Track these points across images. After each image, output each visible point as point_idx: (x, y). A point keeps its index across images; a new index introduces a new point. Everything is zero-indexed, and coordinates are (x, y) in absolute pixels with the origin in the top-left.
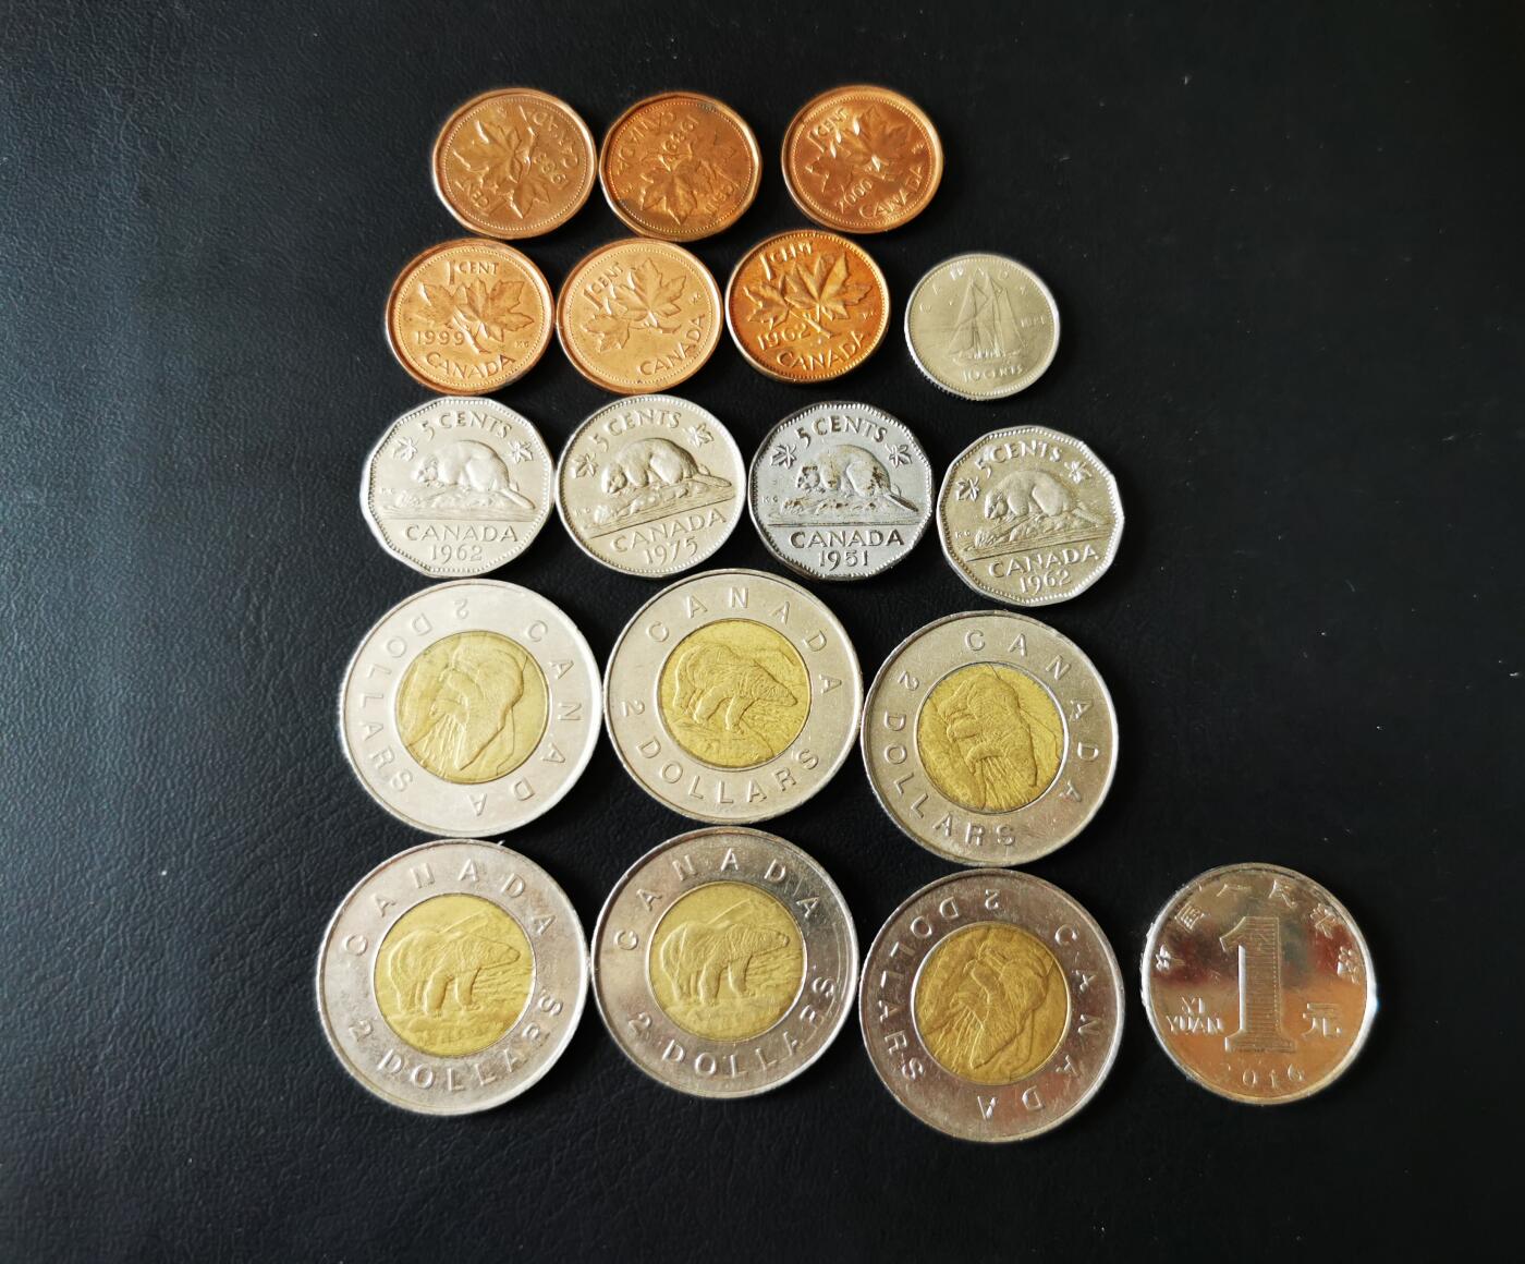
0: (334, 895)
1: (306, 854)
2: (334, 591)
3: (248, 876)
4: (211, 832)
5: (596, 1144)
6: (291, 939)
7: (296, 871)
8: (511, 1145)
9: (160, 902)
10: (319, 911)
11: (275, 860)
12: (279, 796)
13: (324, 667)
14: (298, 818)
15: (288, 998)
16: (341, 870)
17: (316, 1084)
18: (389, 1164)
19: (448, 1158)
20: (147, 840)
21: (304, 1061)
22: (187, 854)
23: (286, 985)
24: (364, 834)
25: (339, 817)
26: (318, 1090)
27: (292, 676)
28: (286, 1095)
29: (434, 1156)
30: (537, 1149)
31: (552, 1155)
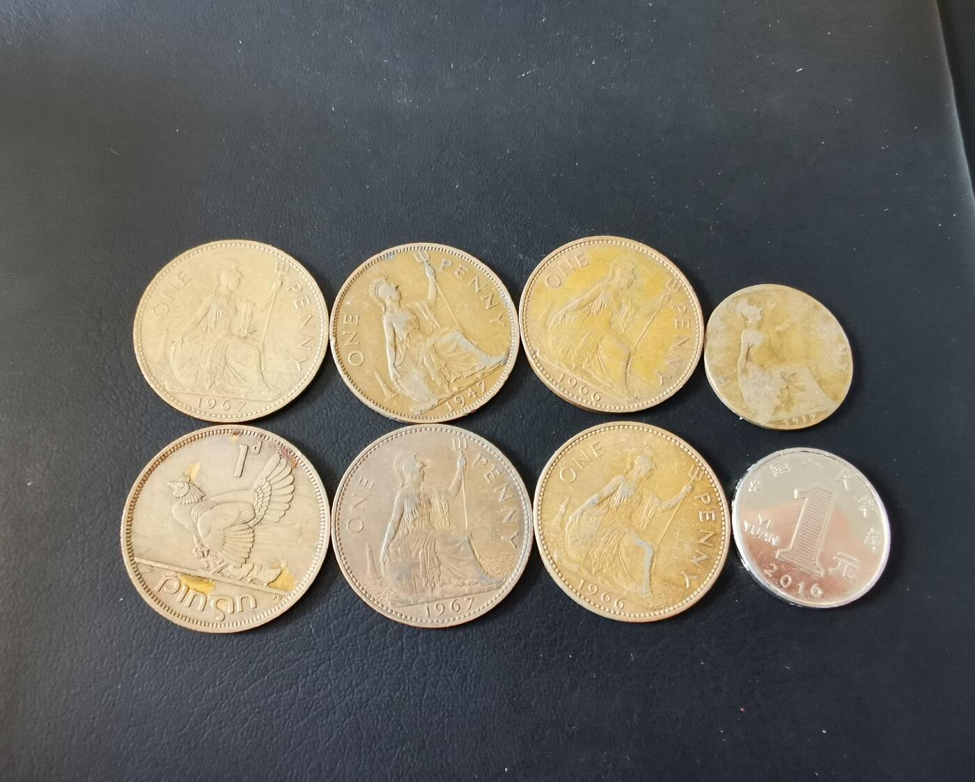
1: (129, 472)
3: (89, 486)
4: (63, 457)
5: (330, 673)
7: (122, 483)
8: (271, 672)
9: (26, 504)
19: (225, 683)
20: (18, 462)
26: (133, 636)
28: (111, 638)
29: (215, 681)
30: (288, 676)
31: (299, 680)
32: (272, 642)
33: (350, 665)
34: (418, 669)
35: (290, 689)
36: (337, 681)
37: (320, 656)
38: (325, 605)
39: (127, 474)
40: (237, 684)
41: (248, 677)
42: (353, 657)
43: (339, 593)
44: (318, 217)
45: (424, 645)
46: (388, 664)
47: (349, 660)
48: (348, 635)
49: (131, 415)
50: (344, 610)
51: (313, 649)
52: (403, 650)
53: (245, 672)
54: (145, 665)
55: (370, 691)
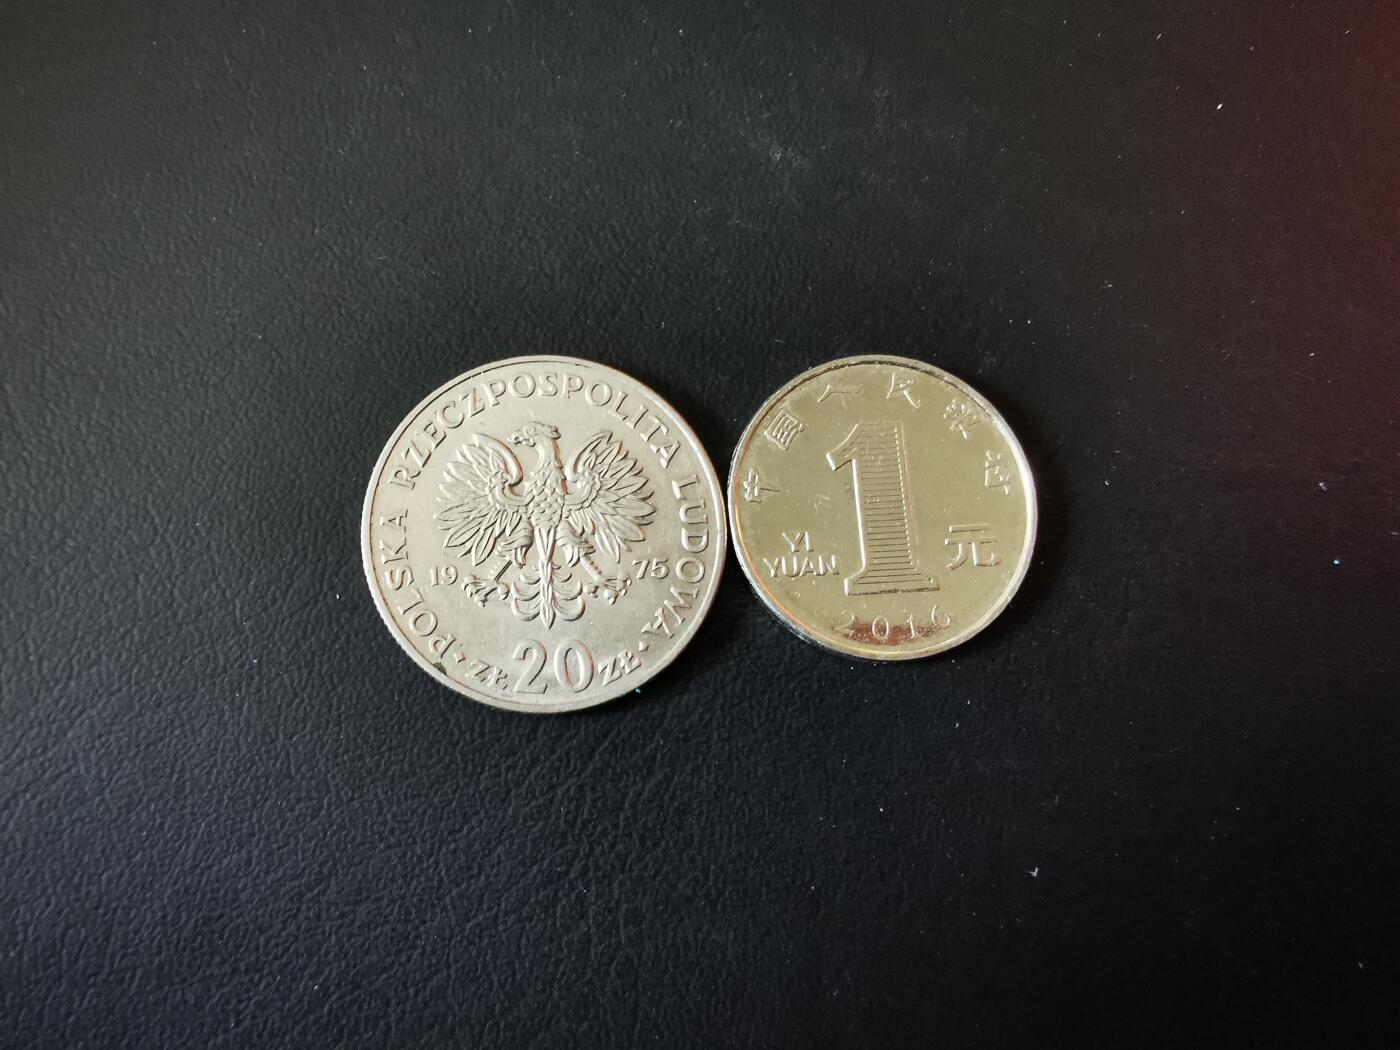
5: (450, 991)
6: (19, 734)
7: (22, 641)
8: (334, 997)
10: (56, 692)
15: (17, 815)
16: (83, 638)
17: (59, 929)
18: (165, 1036)
19: (247, 1022)
21: (43, 900)
23: (15, 796)
24: (113, 587)
26: (62, 941)
28: (18, 948)
29: (227, 1021)
30: (370, 1004)
31: (390, 1010)
32: (334, 938)
33: (489, 976)
34: (619, 975)
35: (375, 1027)
36: (464, 1007)
37: (430, 960)
38: (432, 860)
39: (32, 625)
40: (269, 1025)
41: (290, 1009)
42: (495, 958)
43: (458, 836)
44: (375, 98)
45: (631, 927)
46: (561, 968)
47: (485, 965)
48: (481, 917)
49: (33, 508)
50: (469, 868)
51: (414, 947)
52: (589, 940)
53: (284, 1000)
54: (87, 998)
55: (529, 1023)
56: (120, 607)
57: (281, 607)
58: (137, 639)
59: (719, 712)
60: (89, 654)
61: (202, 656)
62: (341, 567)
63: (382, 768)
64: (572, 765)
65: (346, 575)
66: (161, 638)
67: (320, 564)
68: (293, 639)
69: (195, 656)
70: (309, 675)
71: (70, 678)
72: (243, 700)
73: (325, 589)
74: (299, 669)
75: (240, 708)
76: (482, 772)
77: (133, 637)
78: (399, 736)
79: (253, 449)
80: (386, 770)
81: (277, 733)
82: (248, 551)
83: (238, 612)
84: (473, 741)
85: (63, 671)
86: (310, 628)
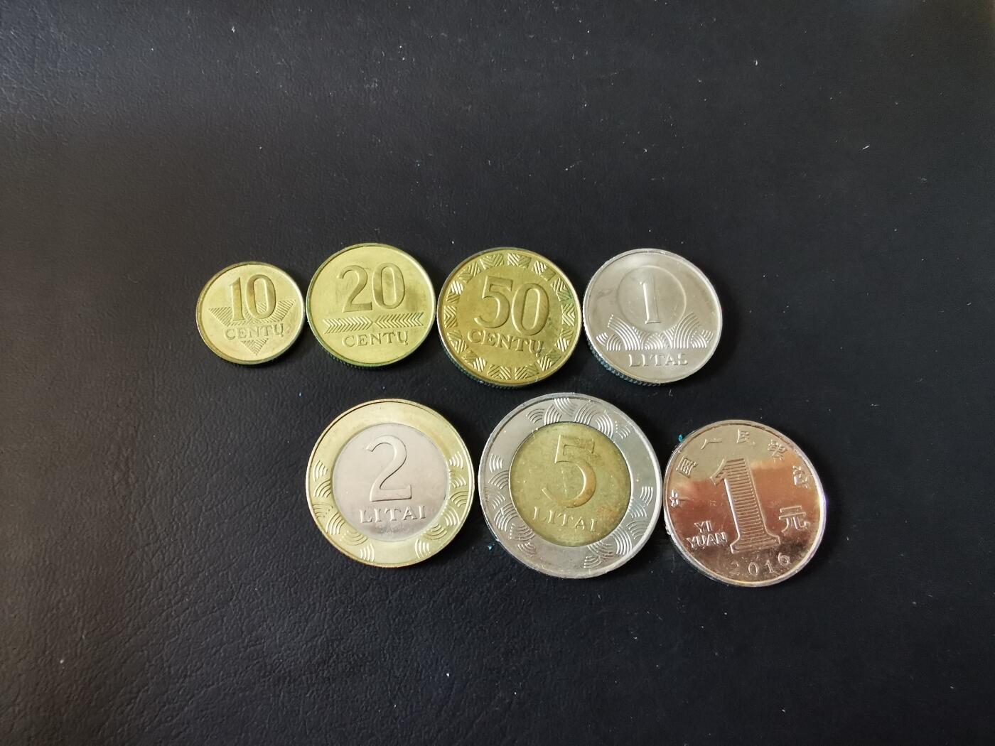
0: (188, 674)
1: (167, 643)
2: (181, 444)
3: (125, 662)
4: (96, 629)
6: (157, 709)
7: (160, 656)
9: (58, 685)
10: (178, 685)
11: (144, 648)
12: (147, 600)
13: (175, 500)
14: (160, 615)
16: (193, 654)
20: (49, 636)
22: (80, 644)
24: (209, 625)
25: (190, 613)
27: (152, 508)
39: (165, 646)
56: (213, 637)
57: (301, 638)
58: (222, 655)
59: (541, 702)
60: (196, 663)
61: (258, 665)
62: (334, 615)
63: (356, 731)
64: (460, 732)
65: (337, 619)
66: (236, 655)
67: (323, 613)
68: (308, 657)
69: (255, 665)
70: (317, 676)
71: (186, 676)
72: (280, 691)
73: (326, 627)
74: (311, 673)
75: (279, 696)
76: (412, 734)
77: (220, 654)
78: (366, 713)
79: (286, 546)
80: (359, 733)
81: (299, 711)
82: (283, 605)
83: (278, 641)
84: (406, 716)
85: (182, 672)
86: (317, 650)
